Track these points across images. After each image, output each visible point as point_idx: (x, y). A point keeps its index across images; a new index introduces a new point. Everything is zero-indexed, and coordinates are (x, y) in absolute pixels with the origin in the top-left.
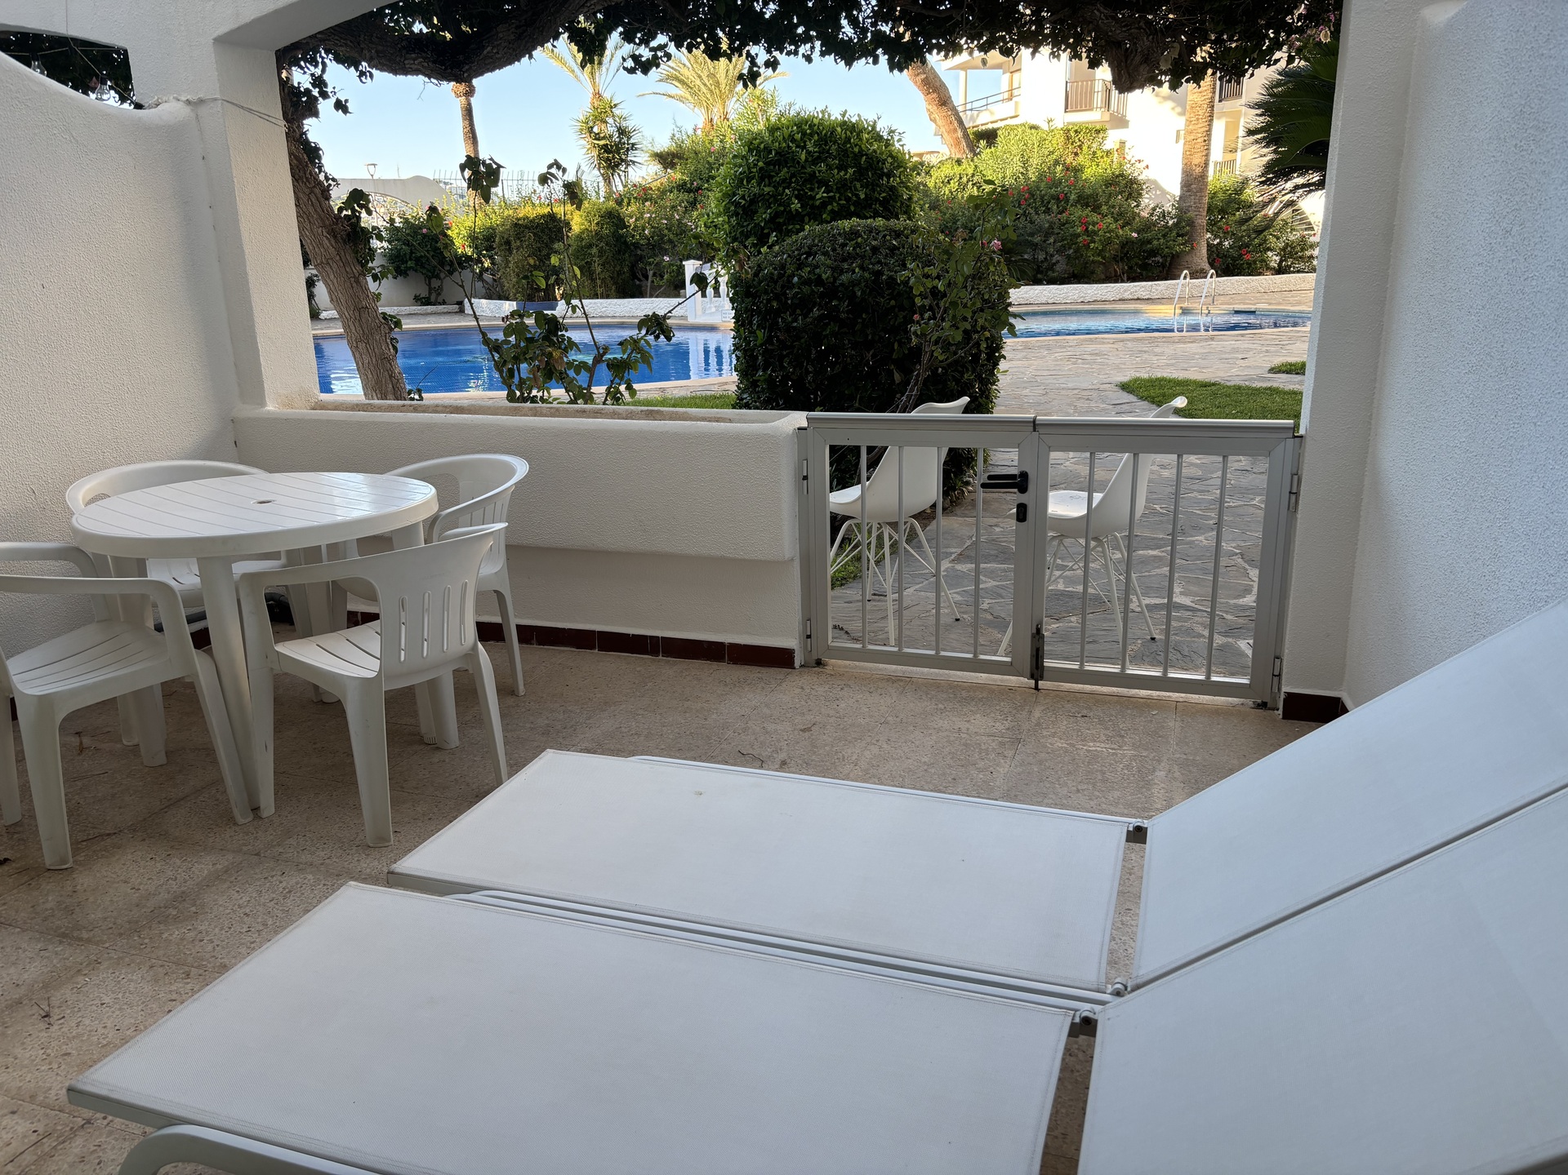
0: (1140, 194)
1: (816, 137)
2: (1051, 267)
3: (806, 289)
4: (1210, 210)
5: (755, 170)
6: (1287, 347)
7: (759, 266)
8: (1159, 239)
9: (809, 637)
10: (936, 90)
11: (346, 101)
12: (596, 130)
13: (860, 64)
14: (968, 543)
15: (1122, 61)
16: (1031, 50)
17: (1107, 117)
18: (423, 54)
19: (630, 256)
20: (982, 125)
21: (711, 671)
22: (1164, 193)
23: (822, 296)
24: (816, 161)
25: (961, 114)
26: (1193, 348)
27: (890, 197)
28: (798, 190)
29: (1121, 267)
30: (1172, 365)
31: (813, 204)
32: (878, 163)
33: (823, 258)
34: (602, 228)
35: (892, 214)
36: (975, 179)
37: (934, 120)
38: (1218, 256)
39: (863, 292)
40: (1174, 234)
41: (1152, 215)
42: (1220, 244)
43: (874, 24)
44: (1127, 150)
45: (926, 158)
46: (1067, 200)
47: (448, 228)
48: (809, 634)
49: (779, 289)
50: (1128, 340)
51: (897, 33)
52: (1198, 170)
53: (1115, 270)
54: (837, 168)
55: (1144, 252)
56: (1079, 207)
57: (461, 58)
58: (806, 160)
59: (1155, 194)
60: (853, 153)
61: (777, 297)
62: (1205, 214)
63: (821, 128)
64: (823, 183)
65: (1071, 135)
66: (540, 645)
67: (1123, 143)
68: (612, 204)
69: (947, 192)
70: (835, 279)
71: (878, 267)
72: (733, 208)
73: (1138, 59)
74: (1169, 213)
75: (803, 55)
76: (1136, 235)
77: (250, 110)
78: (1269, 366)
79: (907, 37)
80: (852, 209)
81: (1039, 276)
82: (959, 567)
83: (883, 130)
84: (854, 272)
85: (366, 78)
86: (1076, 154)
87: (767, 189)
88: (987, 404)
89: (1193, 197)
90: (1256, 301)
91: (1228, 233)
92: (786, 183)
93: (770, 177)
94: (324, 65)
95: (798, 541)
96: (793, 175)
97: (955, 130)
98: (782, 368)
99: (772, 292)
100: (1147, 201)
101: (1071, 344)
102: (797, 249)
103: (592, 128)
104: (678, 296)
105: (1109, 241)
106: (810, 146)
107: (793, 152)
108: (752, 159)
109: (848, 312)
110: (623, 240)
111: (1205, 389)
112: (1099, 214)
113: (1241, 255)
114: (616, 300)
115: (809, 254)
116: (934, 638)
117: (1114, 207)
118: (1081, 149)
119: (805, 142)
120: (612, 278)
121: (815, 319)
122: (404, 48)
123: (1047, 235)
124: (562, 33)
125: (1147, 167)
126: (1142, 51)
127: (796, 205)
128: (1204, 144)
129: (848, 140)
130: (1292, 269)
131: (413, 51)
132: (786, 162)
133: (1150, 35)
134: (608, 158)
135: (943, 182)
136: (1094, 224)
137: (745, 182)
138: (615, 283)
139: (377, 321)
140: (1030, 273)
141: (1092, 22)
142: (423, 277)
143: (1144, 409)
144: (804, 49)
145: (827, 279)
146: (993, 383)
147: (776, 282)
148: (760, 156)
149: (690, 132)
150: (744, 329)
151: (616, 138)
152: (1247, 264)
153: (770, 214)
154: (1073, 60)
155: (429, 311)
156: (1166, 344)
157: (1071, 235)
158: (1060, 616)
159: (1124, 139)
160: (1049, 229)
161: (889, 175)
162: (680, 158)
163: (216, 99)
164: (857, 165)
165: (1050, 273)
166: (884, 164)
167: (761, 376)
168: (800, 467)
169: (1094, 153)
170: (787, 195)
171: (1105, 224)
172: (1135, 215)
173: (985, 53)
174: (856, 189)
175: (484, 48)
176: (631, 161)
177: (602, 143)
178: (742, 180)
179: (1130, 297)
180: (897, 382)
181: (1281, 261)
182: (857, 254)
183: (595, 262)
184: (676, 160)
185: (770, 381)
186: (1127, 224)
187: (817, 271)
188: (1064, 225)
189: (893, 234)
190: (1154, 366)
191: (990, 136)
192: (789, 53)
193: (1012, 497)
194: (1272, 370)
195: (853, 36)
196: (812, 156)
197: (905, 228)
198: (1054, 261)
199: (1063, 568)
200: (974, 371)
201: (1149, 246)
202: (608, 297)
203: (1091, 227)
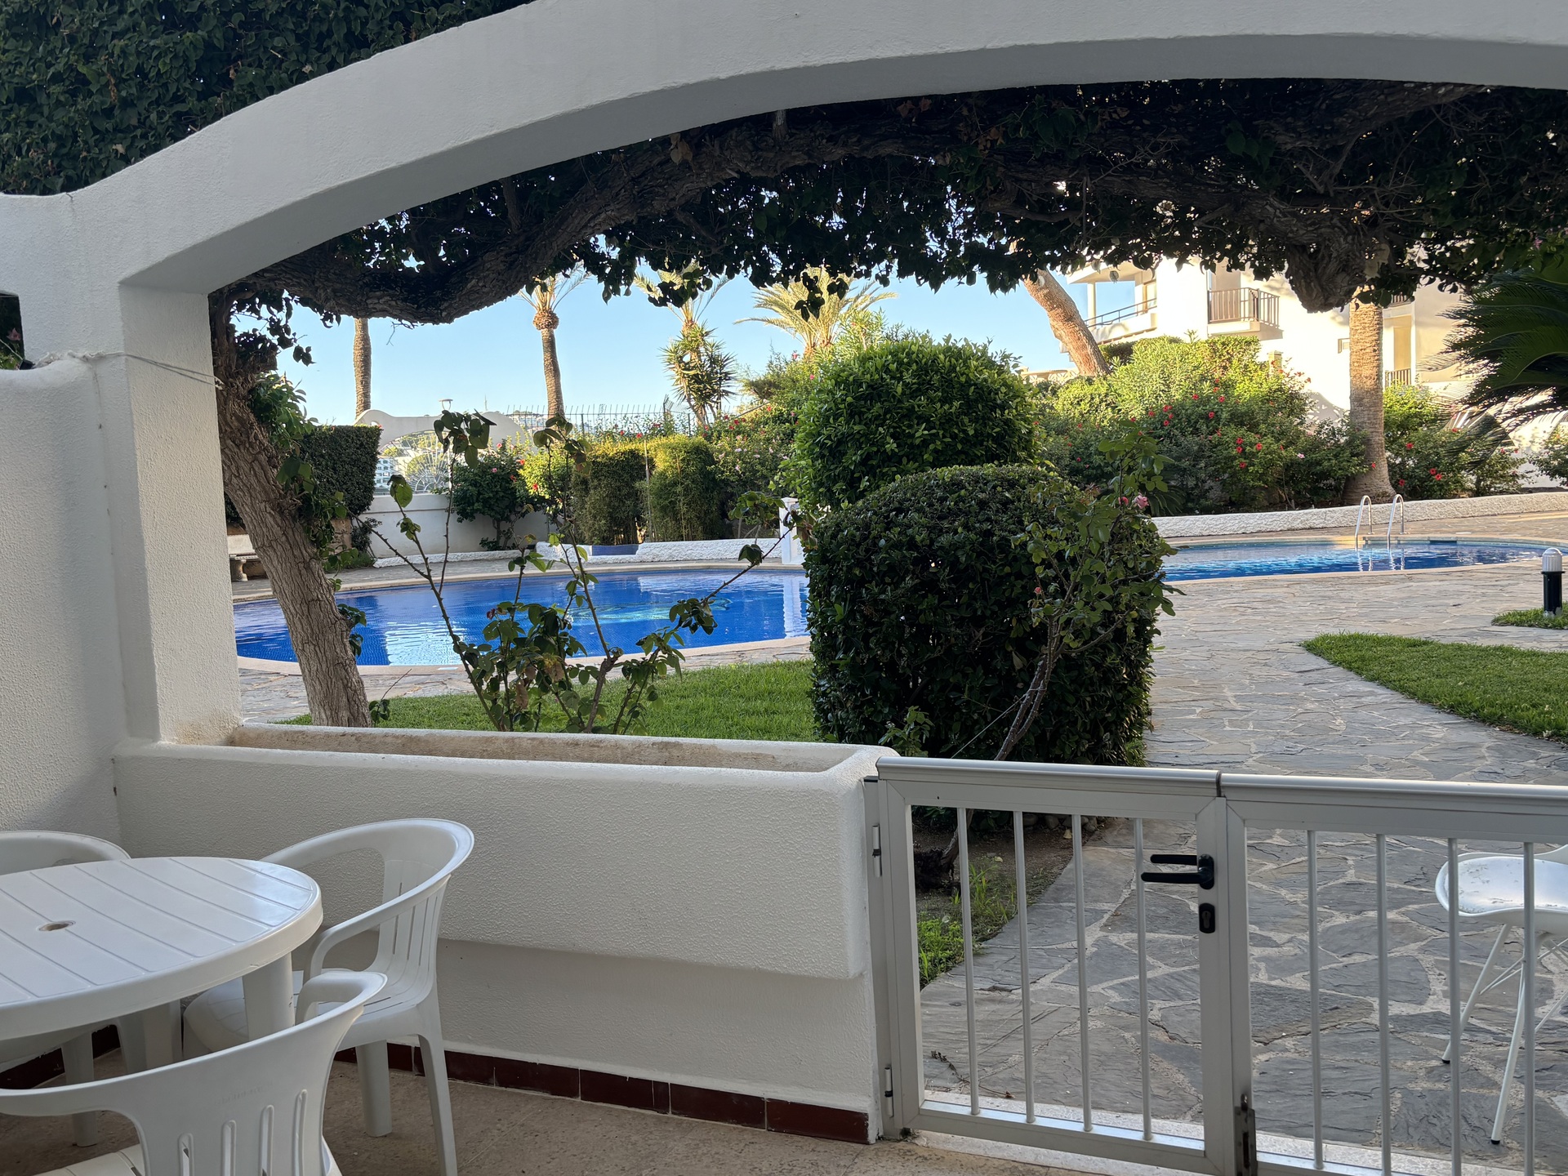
0: (1303, 410)
1: (914, 367)
2: (1204, 494)
3: (895, 554)
4: (1387, 425)
5: (842, 406)
6: (1509, 589)
7: (838, 525)
8: (1330, 459)
9: (889, 1094)
10: (1063, 308)
11: (309, 349)
12: (686, 359)
13: (950, 284)
14: (1126, 894)
15: (1310, 269)
16: (1175, 260)
17: (1256, 328)
18: (391, 292)
19: (719, 494)
20: (1115, 339)
21: (742, 1145)
22: (1331, 407)
23: (915, 562)
24: (914, 394)
25: (1090, 329)
26: (1388, 591)
27: (1005, 431)
28: (894, 428)
29: (1286, 492)
30: (1366, 615)
31: (912, 443)
32: (990, 394)
33: (916, 515)
34: (688, 464)
35: (1008, 451)
36: (1109, 399)
37: (1060, 337)
38: (1401, 477)
39: (969, 557)
40: (1348, 453)
41: (1319, 433)
42: (1403, 463)
43: (968, 236)
44: (1283, 363)
45: (1052, 378)
46: (1218, 420)
47: (521, 467)
48: (889, 1089)
49: (862, 553)
50: (1306, 582)
51: (998, 245)
52: (1369, 384)
53: (1280, 496)
54: (940, 401)
55: (1313, 474)
56: (1233, 426)
57: (438, 293)
58: (903, 393)
59: (1320, 410)
60: (959, 383)
61: (859, 563)
62: (1382, 430)
63: (921, 356)
64: (922, 419)
65: (1217, 347)
66: (501, 1086)
67: (1278, 355)
68: (701, 438)
69: (1077, 415)
70: (932, 542)
71: (987, 526)
72: (817, 450)
73: (1333, 267)
74: (1340, 430)
75: (877, 277)
76: (1303, 456)
77: (166, 367)
78: (1492, 615)
79: (1012, 249)
80: (959, 447)
81: (1190, 505)
82: (1114, 938)
83: (995, 355)
84: (956, 532)
85: (331, 322)
86: (1225, 368)
87: (857, 428)
88: (1139, 693)
89: (1365, 413)
90: (1454, 528)
91: (1411, 451)
92: (880, 420)
93: (861, 414)
94: (289, 308)
95: (869, 945)
96: (887, 411)
97: (1084, 347)
98: (868, 649)
99: (853, 557)
100: (1312, 417)
101: (1236, 588)
102: (885, 505)
103: (681, 357)
104: (773, 536)
105: (1270, 464)
106: (907, 377)
107: (887, 384)
108: (839, 394)
109: (950, 581)
110: (711, 477)
111: (1413, 649)
112: (1257, 433)
113: (1430, 476)
114: (702, 542)
115: (899, 511)
116: (1080, 1081)
117: (1273, 425)
118: (1230, 362)
119: (901, 373)
120: (699, 518)
121: (908, 590)
122: (366, 284)
123: (1197, 458)
124: (576, 260)
125: (1309, 380)
126: (1338, 256)
127: (891, 445)
128: (1373, 354)
129: (953, 368)
130: (1492, 489)
131: (378, 288)
132: (880, 396)
133: (1348, 235)
134: (698, 389)
135: (1072, 404)
136: (1251, 445)
137: (831, 420)
138: (703, 523)
139: (332, 616)
140: (1179, 502)
141: (1262, 221)
142: (491, 520)
143: (1339, 679)
144: (878, 269)
145: (922, 542)
146: (1147, 665)
147: (858, 545)
148: (848, 391)
149: (789, 358)
150: (820, 602)
151: (707, 368)
152: (1438, 485)
153: (861, 455)
154: (1233, 270)
155: (496, 557)
156: (1353, 587)
157: (1225, 458)
158: (1269, 1037)
159: (1279, 350)
160: (1198, 452)
161: (1003, 407)
162: (777, 387)
163: (119, 355)
164: (964, 397)
165: (1202, 501)
166: (997, 394)
167: (841, 659)
168: (869, 838)
169: (1246, 366)
170: (880, 433)
171: (1264, 445)
172: (1298, 434)
173: (1115, 265)
174: (963, 424)
175: (468, 281)
176: (724, 391)
177: (692, 373)
178: (828, 418)
179: (1301, 526)
180: (1017, 668)
181: (1478, 481)
182: (960, 510)
183: (680, 501)
184: (772, 390)
185: (854, 667)
186: (1291, 443)
187: (910, 531)
188: (1216, 447)
189: (1005, 484)
190: (1343, 616)
191: (1124, 352)
192: (858, 275)
193: (1190, 898)
194: (1497, 621)
195: (939, 250)
196: (911, 388)
197: (1020, 476)
198: (1207, 487)
199: (1266, 942)
200: (1119, 650)
201: (1318, 468)
202: (694, 539)
203: (1248, 448)
